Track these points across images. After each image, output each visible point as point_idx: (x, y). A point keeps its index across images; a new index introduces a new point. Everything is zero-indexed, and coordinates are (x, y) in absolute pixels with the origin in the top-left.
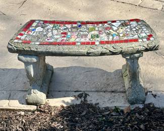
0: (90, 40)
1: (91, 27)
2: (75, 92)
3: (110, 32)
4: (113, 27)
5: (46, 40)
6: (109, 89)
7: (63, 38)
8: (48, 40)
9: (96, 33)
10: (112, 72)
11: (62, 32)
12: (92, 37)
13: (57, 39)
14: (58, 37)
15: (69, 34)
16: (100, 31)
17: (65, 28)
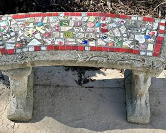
0: (71, 19)
1: (70, 40)
2: (93, 87)
3: (45, 30)
4: (40, 38)
5: (125, 22)
6: (52, 89)
7: (105, 22)
8: (123, 22)
9: (63, 28)
10: (46, 117)
11: (108, 33)
12: (68, 22)
13: (112, 22)
14: (111, 25)
15: (98, 30)
16: (57, 30)
17: (105, 40)
